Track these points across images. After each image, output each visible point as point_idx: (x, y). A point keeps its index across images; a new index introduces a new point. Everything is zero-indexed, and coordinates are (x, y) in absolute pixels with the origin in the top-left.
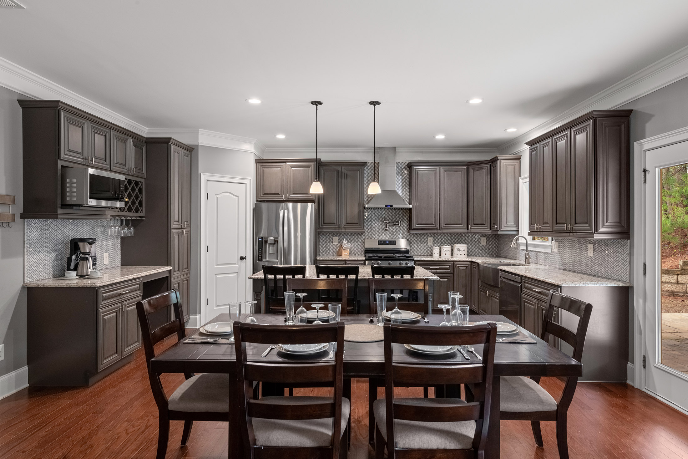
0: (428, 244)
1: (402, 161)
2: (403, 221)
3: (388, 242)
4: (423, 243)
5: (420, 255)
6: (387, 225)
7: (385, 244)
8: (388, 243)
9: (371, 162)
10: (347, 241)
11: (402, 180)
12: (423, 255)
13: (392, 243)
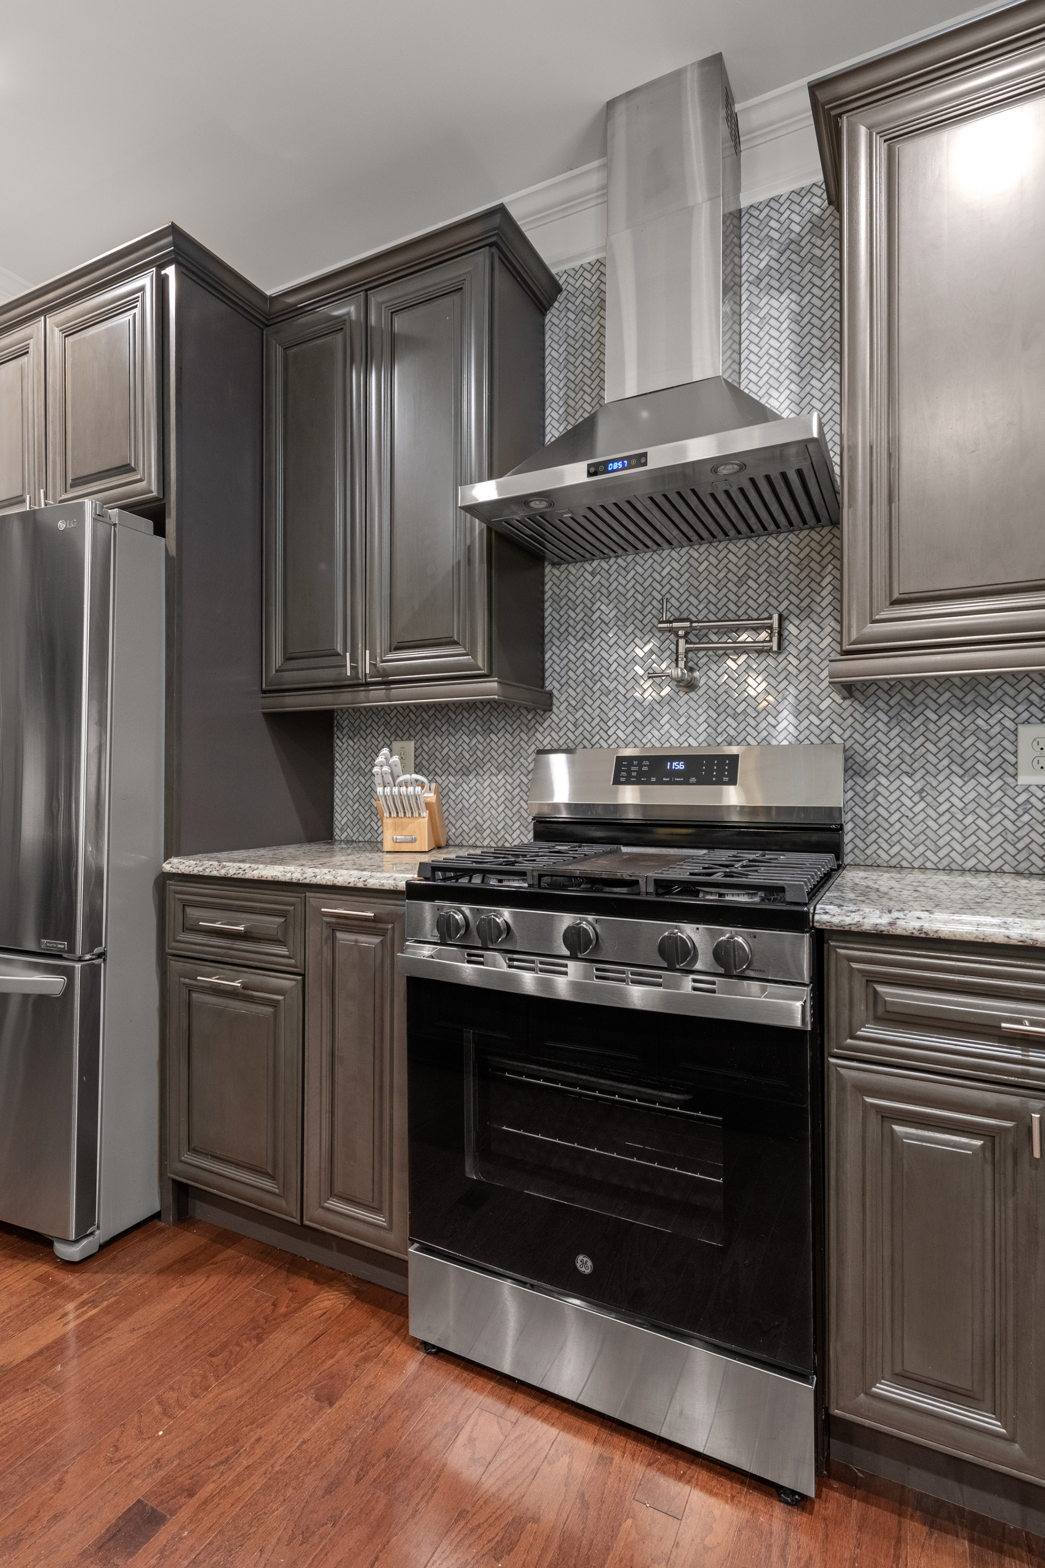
0: (1023, 780)
1: (796, 186)
2: (806, 612)
3: (680, 766)
4: (971, 774)
5: (949, 870)
6: (681, 650)
7: (660, 782)
8: (678, 773)
9: (585, 261)
10: (395, 758)
11: (797, 318)
12: (974, 871)
13: (710, 770)
